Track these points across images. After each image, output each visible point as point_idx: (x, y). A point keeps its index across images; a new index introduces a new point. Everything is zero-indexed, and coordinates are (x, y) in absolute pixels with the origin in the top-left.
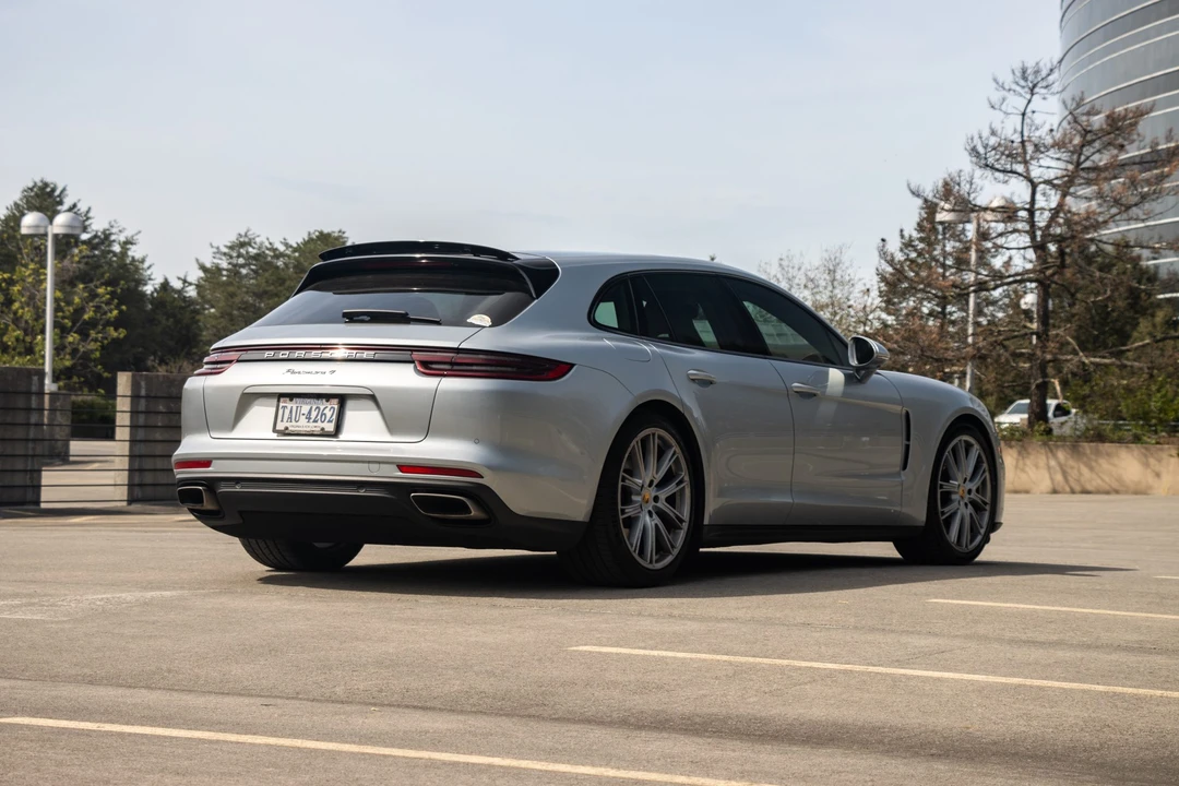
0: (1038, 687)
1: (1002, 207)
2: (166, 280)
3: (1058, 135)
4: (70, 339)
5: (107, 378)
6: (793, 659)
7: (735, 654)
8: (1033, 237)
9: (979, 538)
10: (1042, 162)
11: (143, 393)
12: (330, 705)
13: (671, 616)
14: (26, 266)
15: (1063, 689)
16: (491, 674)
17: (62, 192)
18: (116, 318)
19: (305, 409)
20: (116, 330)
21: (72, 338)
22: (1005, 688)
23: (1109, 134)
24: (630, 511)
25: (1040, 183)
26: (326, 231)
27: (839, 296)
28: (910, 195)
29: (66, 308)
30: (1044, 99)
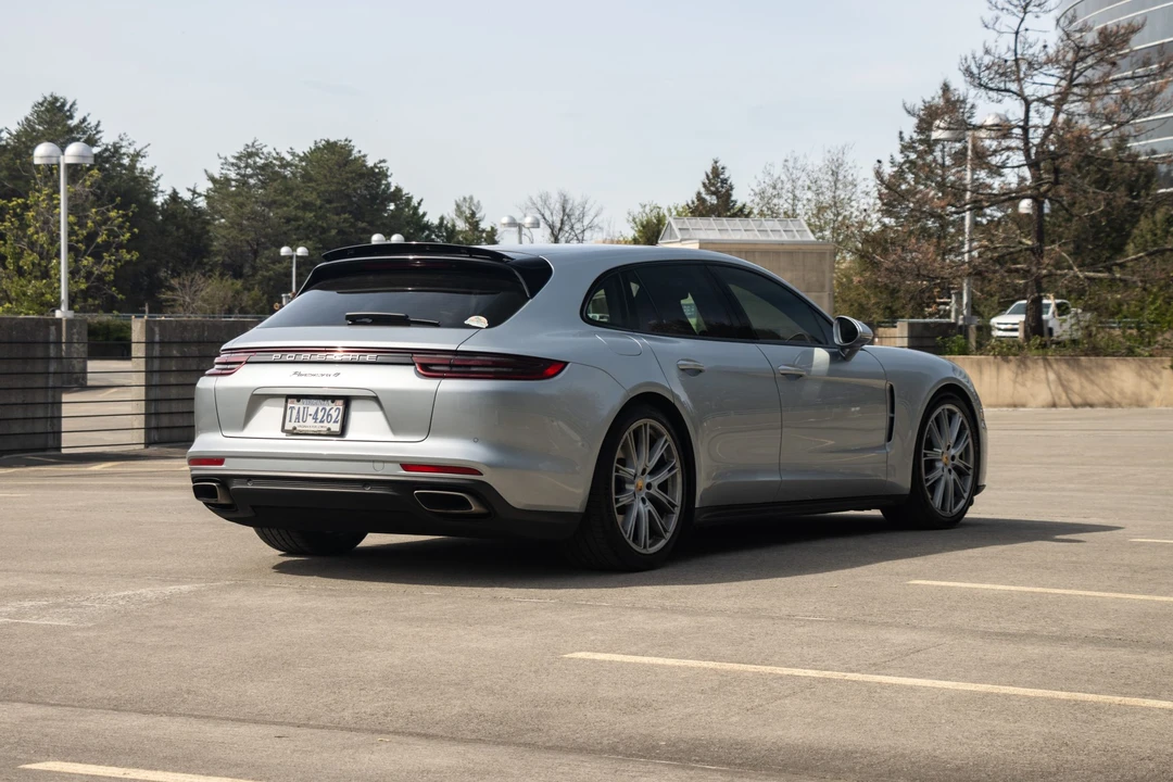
0: (1005, 695)
1: (997, 125)
2: (174, 191)
3: (1051, 51)
4: (85, 262)
5: (121, 299)
6: (777, 665)
7: (721, 659)
8: (1027, 155)
9: (962, 503)
10: (1036, 79)
11: (157, 338)
12: (340, 734)
13: (664, 609)
14: (39, 191)
15: (1028, 697)
16: (491, 691)
17: (71, 107)
18: (129, 240)
19: (312, 409)
20: (128, 252)
21: (87, 261)
22: (973, 698)
23: (1102, 50)
24: (624, 499)
25: (1034, 101)
26: (332, 140)
27: (842, 196)
28: (905, 112)
29: (80, 232)
30: (1037, 17)
